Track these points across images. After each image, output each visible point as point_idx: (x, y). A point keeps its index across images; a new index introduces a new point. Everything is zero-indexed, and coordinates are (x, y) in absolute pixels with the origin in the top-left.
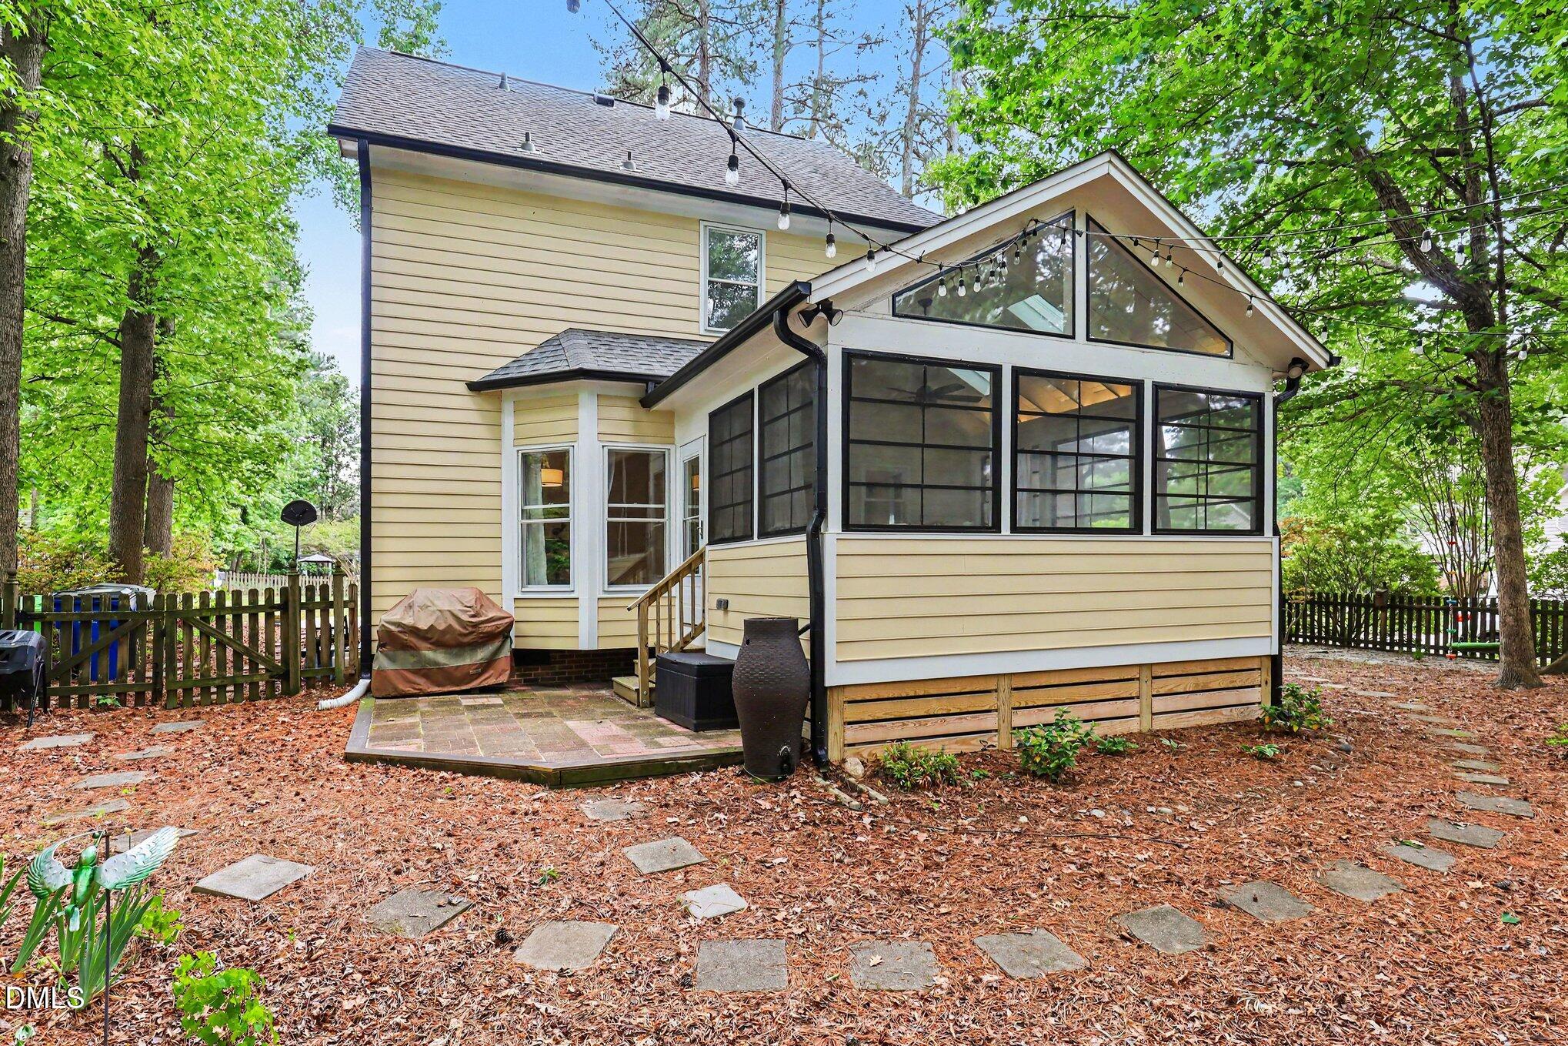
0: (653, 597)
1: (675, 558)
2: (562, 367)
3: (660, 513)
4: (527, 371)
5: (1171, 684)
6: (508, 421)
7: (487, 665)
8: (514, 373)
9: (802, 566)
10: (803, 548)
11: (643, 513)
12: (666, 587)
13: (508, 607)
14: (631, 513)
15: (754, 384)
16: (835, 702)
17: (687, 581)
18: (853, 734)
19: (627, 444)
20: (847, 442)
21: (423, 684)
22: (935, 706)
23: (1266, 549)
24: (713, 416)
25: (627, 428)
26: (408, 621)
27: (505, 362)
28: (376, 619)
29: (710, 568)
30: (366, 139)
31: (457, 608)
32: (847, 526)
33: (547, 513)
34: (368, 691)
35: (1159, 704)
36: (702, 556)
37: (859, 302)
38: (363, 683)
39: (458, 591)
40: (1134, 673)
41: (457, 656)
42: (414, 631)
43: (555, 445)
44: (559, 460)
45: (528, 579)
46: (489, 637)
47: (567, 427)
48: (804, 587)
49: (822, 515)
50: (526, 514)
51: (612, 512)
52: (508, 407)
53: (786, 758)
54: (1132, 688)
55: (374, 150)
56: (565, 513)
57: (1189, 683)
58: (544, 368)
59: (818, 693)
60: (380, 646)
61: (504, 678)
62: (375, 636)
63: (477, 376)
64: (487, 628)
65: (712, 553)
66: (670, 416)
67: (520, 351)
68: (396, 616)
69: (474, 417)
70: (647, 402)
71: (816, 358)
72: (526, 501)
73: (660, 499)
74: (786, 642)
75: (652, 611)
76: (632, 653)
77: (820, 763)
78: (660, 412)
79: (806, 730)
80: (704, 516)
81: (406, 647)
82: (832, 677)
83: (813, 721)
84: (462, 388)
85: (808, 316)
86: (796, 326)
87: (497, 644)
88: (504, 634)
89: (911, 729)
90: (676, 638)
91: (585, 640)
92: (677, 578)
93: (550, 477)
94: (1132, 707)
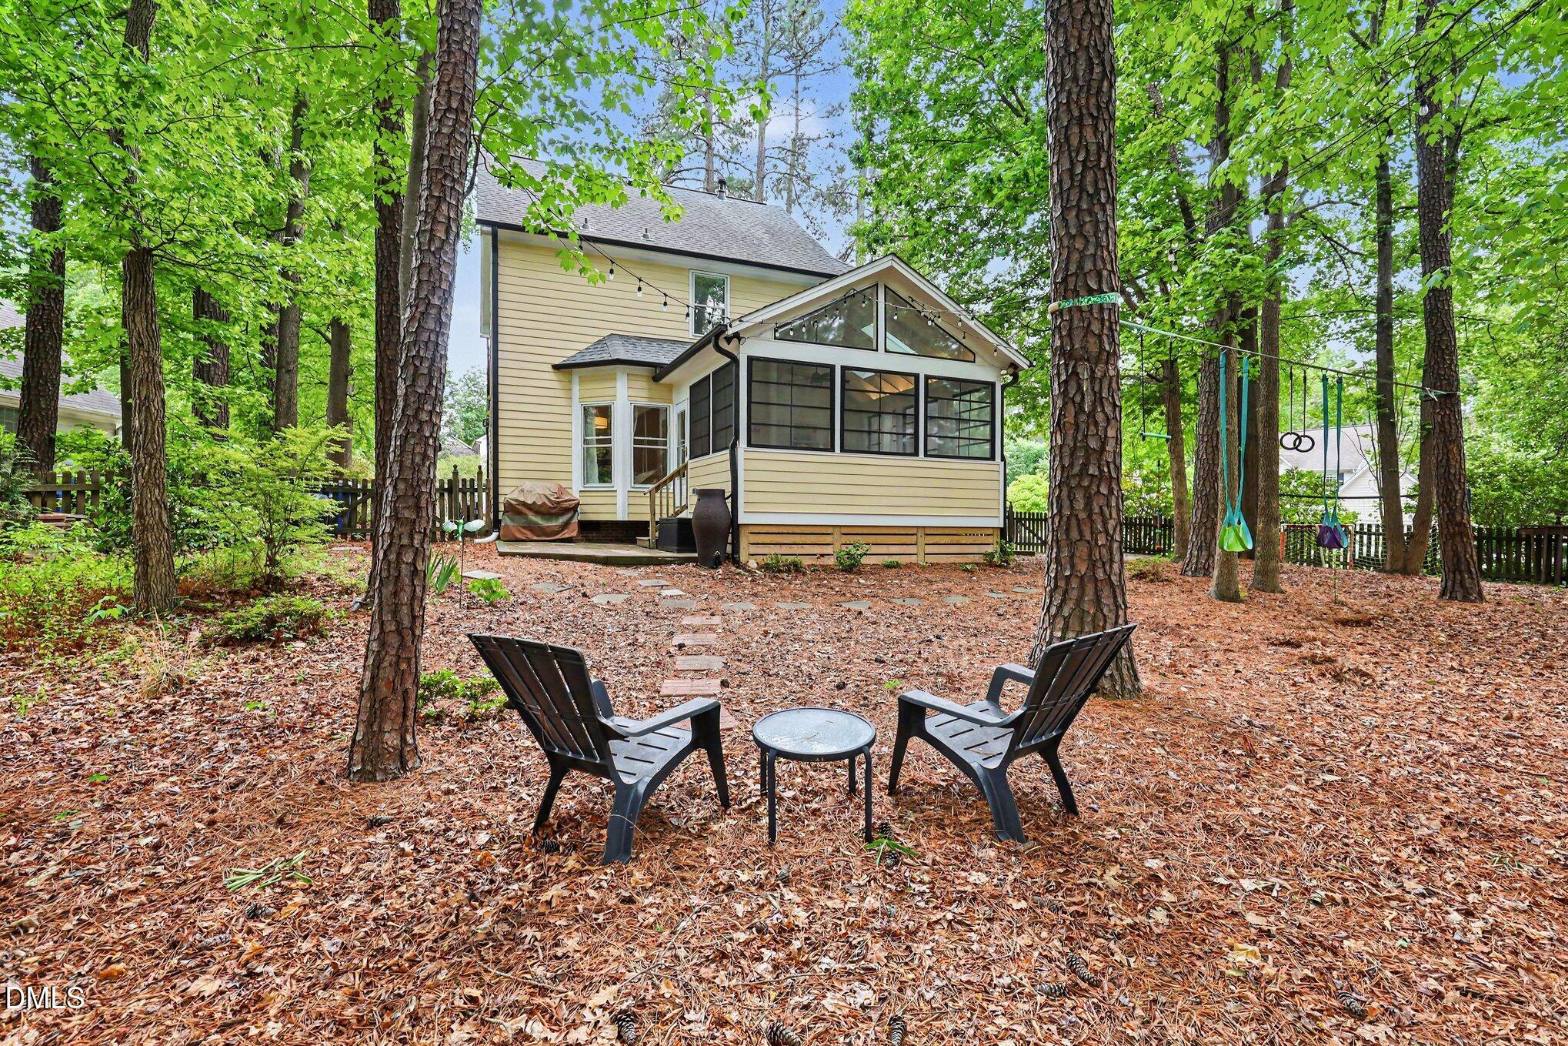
0: (657, 489)
1: (673, 466)
2: (606, 357)
3: (665, 443)
4: (587, 359)
5: (937, 539)
6: (576, 388)
7: (566, 525)
8: (579, 361)
9: (728, 465)
10: (728, 457)
11: (656, 443)
12: (665, 483)
13: (576, 495)
14: (650, 443)
15: (710, 371)
16: (743, 533)
17: (677, 480)
18: (753, 549)
19: (644, 403)
20: (750, 402)
21: (530, 535)
22: (798, 539)
23: (995, 468)
24: (692, 388)
25: (645, 393)
26: (522, 499)
27: (574, 353)
28: (501, 499)
29: (690, 473)
30: (496, 225)
31: (548, 493)
32: (749, 444)
33: (599, 441)
34: (498, 538)
35: (930, 549)
36: (686, 467)
37: (757, 332)
38: (495, 535)
39: (549, 484)
40: (914, 531)
41: (548, 520)
42: (524, 504)
43: (602, 403)
44: (605, 412)
45: (587, 479)
46: (566, 510)
47: (609, 392)
48: (728, 476)
49: (737, 437)
50: (586, 442)
51: (636, 442)
52: (576, 380)
53: (718, 557)
54: (913, 539)
55: (501, 232)
56: (609, 441)
57: (947, 539)
58: (597, 358)
59: (734, 527)
60: (505, 512)
61: (575, 534)
62: (501, 508)
63: (558, 361)
64: (565, 505)
65: (691, 464)
66: (670, 387)
67: (583, 347)
68: (515, 496)
69: (556, 385)
70: (656, 379)
71: (735, 360)
72: (586, 435)
73: (665, 436)
74: (718, 500)
75: (658, 495)
76: (647, 523)
77: (736, 562)
78: (665, 385)
79: (729, 549)
80: (687, 444)
81: (519, 513)
82: (742, 519)
83: (732, 544)
84: (550, 368)
85: (729, 340)
86: (723, 344)
87: (569, 515)
88: (574, 509)
89: (785, 550)
90: (671, 512)
91: (621, 516)
92: (672, 478)
93: (599, 422)
94: (912, 549)
